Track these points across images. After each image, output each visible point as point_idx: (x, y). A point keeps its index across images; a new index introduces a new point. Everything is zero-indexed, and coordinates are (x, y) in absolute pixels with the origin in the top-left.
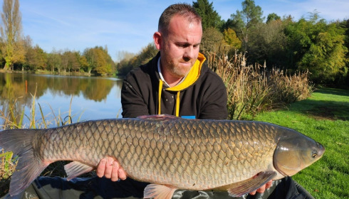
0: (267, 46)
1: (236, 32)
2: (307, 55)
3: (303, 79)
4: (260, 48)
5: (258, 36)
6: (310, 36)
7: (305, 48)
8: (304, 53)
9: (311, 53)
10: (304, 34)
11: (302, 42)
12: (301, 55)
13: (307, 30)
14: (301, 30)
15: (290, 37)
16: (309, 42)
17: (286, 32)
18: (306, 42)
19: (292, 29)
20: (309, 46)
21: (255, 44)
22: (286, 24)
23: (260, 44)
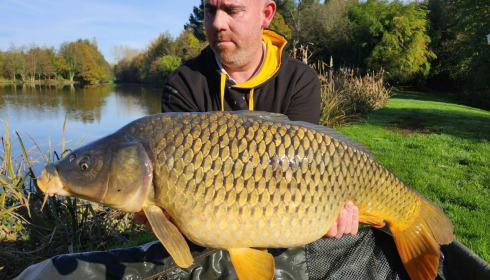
0: (326, 35)
1: (284, 17)
2: (379, 48)
3: (376, 80)
4: (318, 39)
5: (315, 22)
6: (382, 21)
7: (376, 37)
8: (374, 45)
9: (384, 45)
10: (374, 19)
11: (372, 29)
12: (371, 48)
13: (378, 13)
14: (370, 13)
15: (357, 22)
16: (381, 29)
17: (351, 16)
18: (377, 30)
19: (358, 11)
20: (381, 34)
21: (311, 34)
22: (350, 5)
23: (317, 34)
